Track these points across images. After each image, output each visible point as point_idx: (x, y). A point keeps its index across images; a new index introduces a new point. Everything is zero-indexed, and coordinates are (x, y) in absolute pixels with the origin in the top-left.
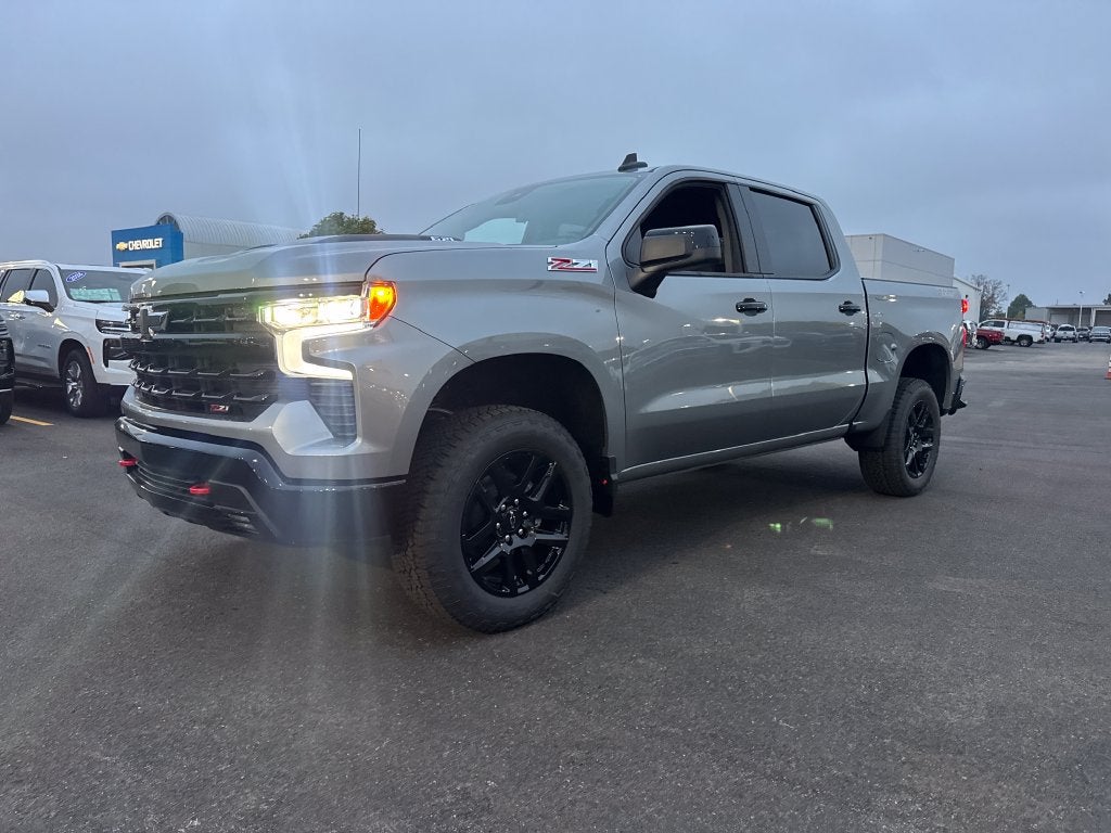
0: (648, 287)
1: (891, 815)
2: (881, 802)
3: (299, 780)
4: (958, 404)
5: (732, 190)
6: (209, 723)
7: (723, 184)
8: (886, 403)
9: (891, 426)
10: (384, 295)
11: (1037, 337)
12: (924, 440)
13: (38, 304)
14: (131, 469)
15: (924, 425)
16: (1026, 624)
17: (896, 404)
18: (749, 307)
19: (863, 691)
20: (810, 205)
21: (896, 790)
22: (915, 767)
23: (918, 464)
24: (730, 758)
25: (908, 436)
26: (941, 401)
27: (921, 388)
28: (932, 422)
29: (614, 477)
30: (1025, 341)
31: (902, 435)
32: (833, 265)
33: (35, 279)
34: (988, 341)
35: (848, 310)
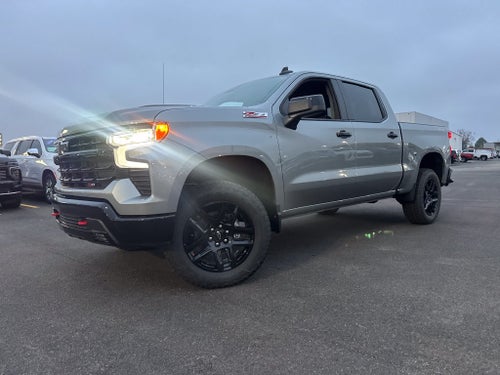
0: (292, 125)
1: (413, 368)
2: (408, 362)
3: (122, 356)
4: (449, 181)
5: (333, 82)
6: (83, 331)
7: (329, 79)
8: (413, 180)
9: (416, 191)
10: (163, 128)
11: (489, 156)
12: (433, 197)
13: (33, 155)
14: (58, 217)
15: (433, 190)
16: (484, 278)
17: (418, 180)
18: (343, 135)
19: (401, 310)
20: (372, 89)
21: (416, 356)
22: (426, 346)
23: (431, 209)
24: (333, 343)
25: (425, 196)
26: (440, 179)
27: (430, 173)
28: (436, 189)
29: (279, 214)
30: (484, 158)
31: (422, 195)
32: (384, 115)
33: (33, 144)
34: (466, 158)
35: (392, 136)
